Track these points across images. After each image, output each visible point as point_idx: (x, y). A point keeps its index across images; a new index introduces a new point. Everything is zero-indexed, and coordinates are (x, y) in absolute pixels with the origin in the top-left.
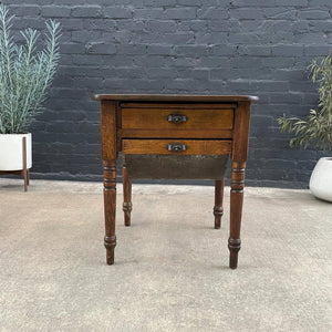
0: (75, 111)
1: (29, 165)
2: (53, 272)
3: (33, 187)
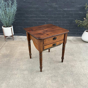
0: (22, 18)
2: (26, 68)
3: (15, 38)
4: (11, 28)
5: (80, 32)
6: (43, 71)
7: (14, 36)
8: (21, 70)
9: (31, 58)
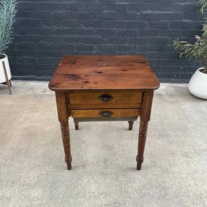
1: (10, 77)
2: (38, 177)
5: (183, 73)
8: (24, 185)
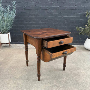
2: (21, 76)
3: (12, 46)
4: (8, 35)
5: (81, 41)
6: (41, 80)
7: (11, 45)
9: (27, 65)
